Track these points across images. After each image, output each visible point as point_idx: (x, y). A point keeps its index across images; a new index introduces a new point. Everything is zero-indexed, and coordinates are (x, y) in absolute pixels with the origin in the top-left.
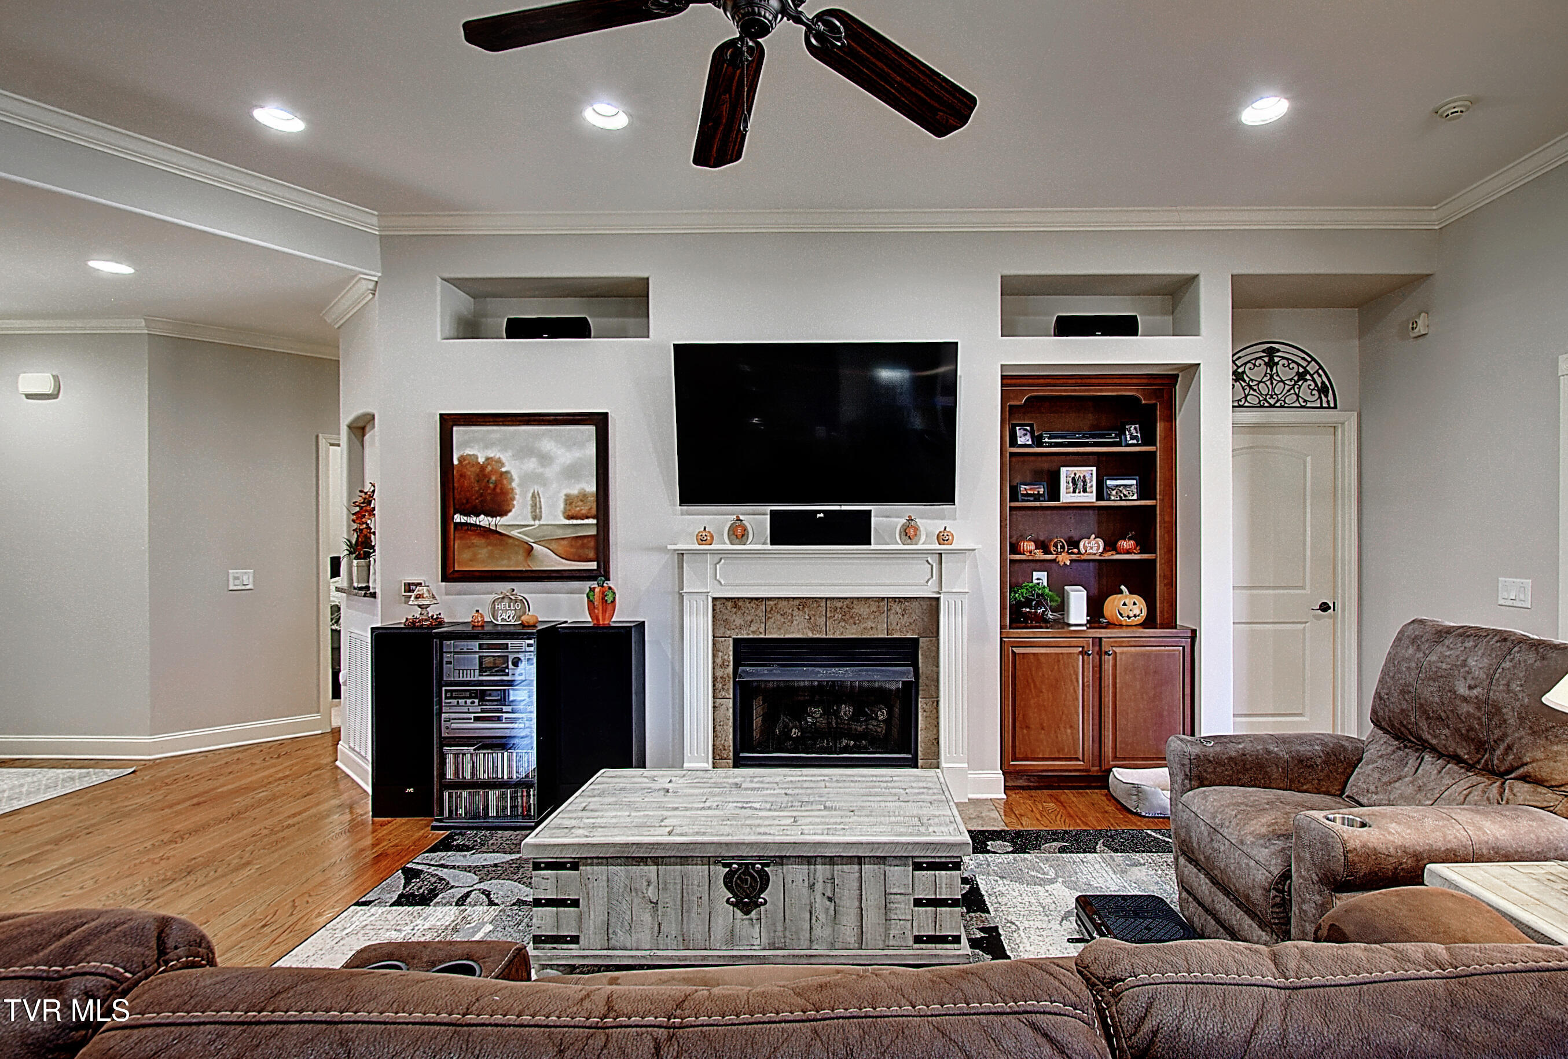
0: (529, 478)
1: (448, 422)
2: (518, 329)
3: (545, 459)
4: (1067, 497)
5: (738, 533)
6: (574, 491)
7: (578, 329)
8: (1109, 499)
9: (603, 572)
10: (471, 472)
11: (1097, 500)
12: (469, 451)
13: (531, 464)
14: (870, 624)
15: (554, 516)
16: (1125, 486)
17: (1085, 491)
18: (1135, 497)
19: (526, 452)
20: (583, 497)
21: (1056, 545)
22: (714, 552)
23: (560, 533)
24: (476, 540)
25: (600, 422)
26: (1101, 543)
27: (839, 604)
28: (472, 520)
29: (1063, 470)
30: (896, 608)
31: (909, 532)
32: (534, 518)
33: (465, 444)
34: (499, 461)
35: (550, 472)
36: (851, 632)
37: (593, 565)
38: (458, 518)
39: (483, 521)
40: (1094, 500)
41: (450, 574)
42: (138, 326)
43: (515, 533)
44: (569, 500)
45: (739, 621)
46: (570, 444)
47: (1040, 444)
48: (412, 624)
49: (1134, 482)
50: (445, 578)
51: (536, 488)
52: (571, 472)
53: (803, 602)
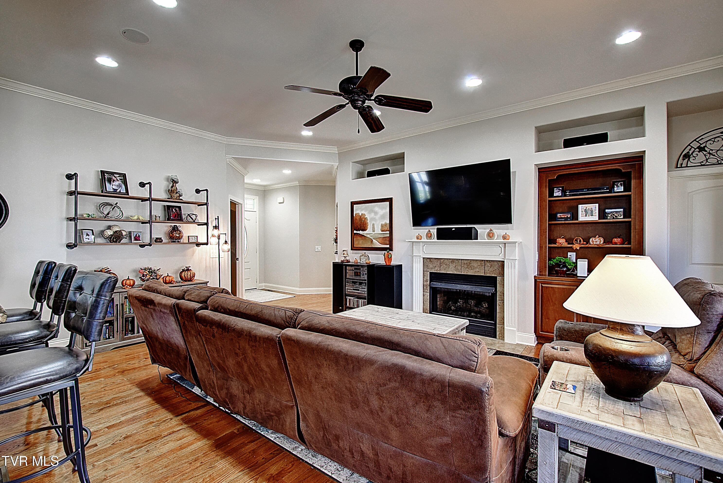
0: (372, 219)
1: (353, 204)
2: (371, 174)
3: (376, 213)
4: (582, 218)
5: (429, 236)
6: (383, 223)
7: (386, 172)
8: (607, 219)
9: (391, 249)
10: (358, 218)
11: (599, 219)
12: (357, 212)
13: (373, 215)
14: (477, 270)
15: (378, 230)
16: (617, 212)
17: (592, 215)
18: (622, 217)
19: (371, 211)
20: (386, 224)
21: (576, 240)
22: (422, 242)
23: (380, 236)
24: (359, 238)
25: (390, 200)
26: (602, 240)
27: (466, 262)
28: (358, 232)
29: (580, 206)
30: (488, 264)
31: (490, 235)
32: (373, 232)
33: (356, 210)
34: (365, 215)
35: (377, 217)
36: (470, 273)
37: (388, 246)
38: (355, 232)
39: (361, 232)
40: (597, 219)
41: (353, 248)
42: (297, 183)
43: (368, 236)
44: (382, 226)
45: (431, 266)
46: (382, 208)
47: (565, 196)
48: (342, 262)
49: (622, 210)
50: (352, 249)
51: (373, 222)
52: (383, 217)
53: (453, 260)
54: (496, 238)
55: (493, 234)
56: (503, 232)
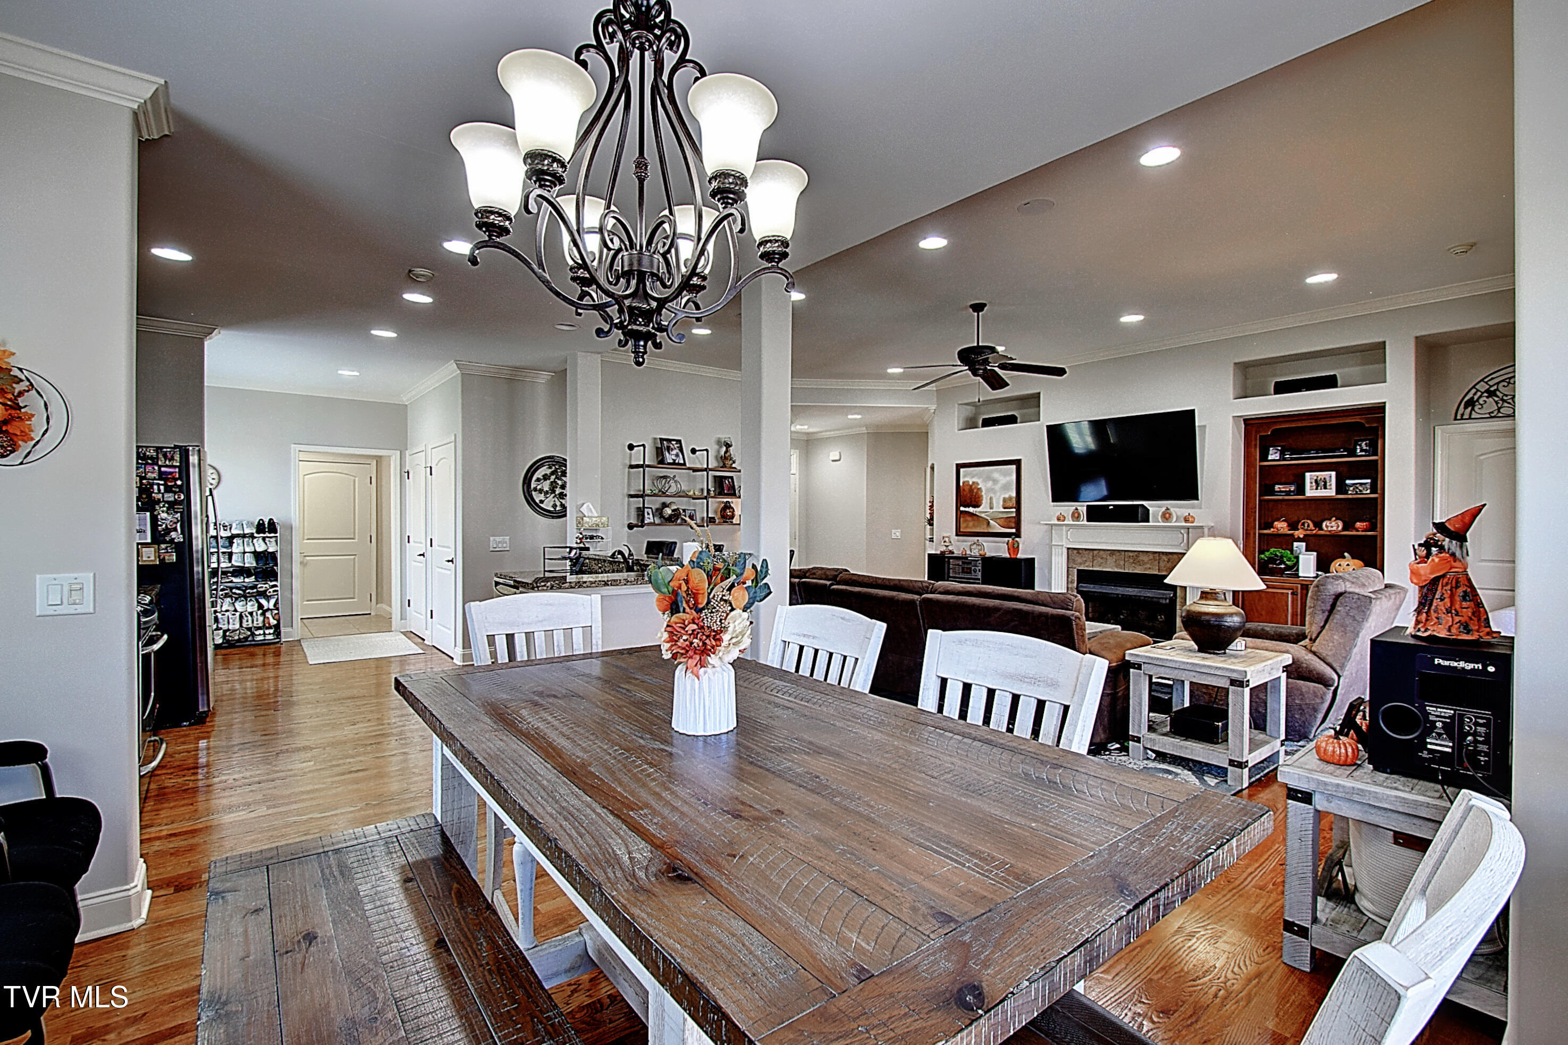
0: (988, 490)
1: (959, 466)
2: (988, 423)
3: (995, 481)
4: (1310, 492)
5: (1076, 516)
6: (1007, 496)
7: (1012, 420)
8: (1347, 493)
9: (1018, 535)
10: (967, 488)
11: (1337, 493)
12: (966, 479)
13: (990, 484)
14: (1148, 566)
15: (998, 507)
16: (1361, 484)
17: (1325, 488)
18: (1368, 491)
19: (988, 478)
20: (1010, 498)
21: (1303, 524)
22: (1067, 525)
23: (1001, 515)
24: (969, 518)
25: (1018, 463)
26: (1340, 524)
27: (1131, 554)
28: (967, 509)
29: (1308, 475)
30: (1164, 558)
31: (1166, 516)
32: (991, 508)
33: (965, 476)
34: (978, 484)
35: (997, 487)
36: (1138, 570)
37: (1014, 531)
38: (962, 509)
39: (971, 510)
40: (1334, 494)
41: (958, 534)
42: (864, 430)
43: (983, 515)
44: (1005, 500)
45: (1079, 560)
46: (1006, 474)
47: (1285, 459)
48: (943, 553)
49: (1369, 481)
50: (957, 535)
51: (992, 495)
52: (1006, 487)
53: (1113, 552)
54: (1174, 519)
55: (1170, 514)
56: (1185, 512)
